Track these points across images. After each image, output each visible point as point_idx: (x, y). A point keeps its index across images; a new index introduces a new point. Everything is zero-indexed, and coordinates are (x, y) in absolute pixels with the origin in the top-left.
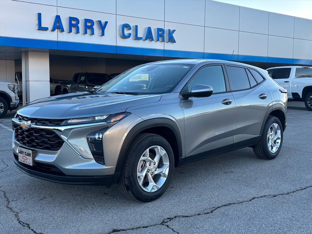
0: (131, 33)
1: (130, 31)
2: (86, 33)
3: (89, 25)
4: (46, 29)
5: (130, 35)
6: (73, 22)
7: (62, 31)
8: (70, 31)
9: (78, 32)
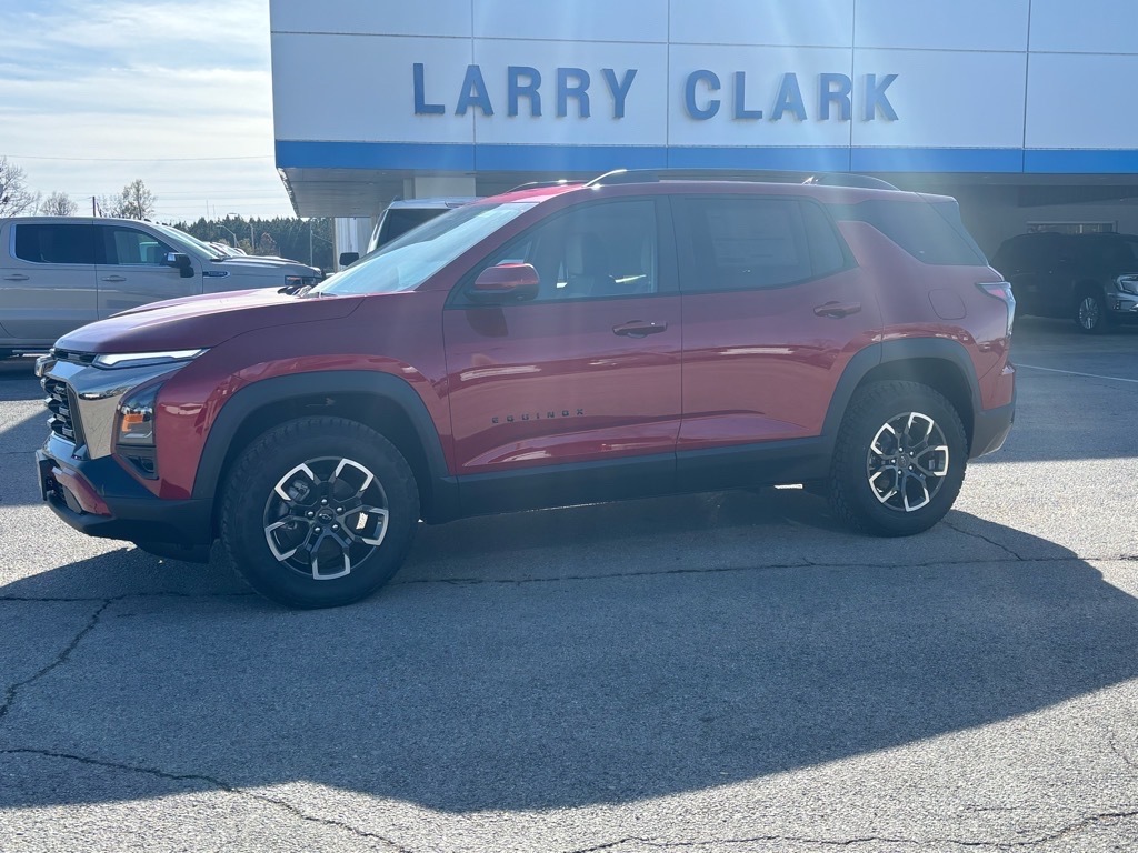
0: (719, 102)
1: (719, 95)
2: (561, 112)
3: (574, 87)
4: (439, 110)
5: (715, 106)
6: (523, 82)
7: (488, 111)
8: (513, 111)
9: (536, 111)
